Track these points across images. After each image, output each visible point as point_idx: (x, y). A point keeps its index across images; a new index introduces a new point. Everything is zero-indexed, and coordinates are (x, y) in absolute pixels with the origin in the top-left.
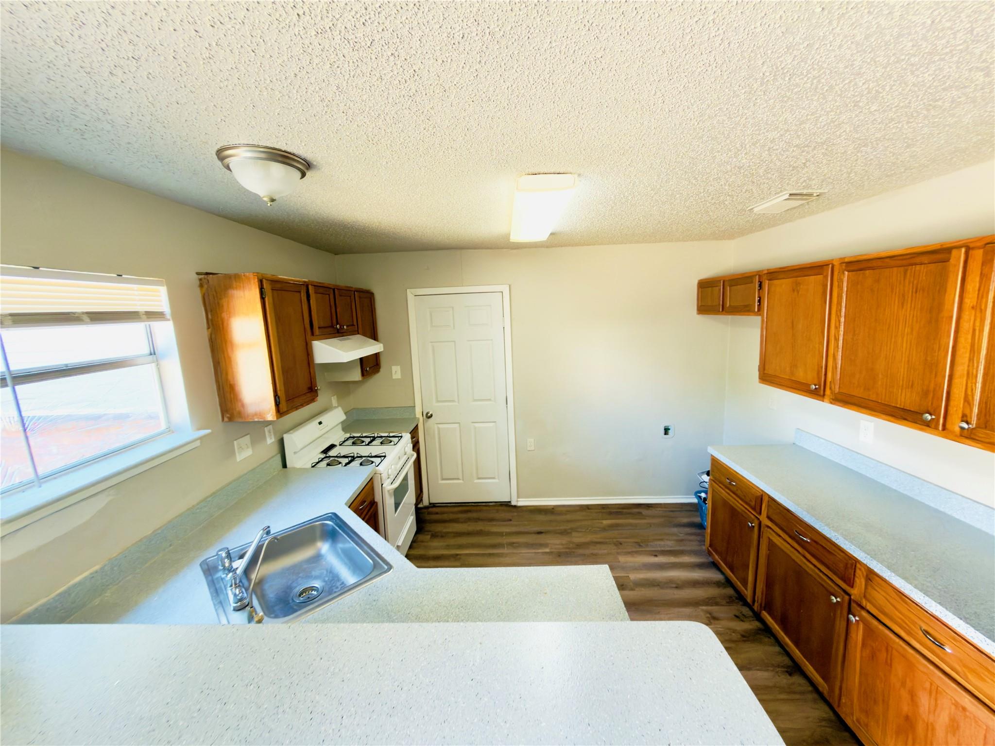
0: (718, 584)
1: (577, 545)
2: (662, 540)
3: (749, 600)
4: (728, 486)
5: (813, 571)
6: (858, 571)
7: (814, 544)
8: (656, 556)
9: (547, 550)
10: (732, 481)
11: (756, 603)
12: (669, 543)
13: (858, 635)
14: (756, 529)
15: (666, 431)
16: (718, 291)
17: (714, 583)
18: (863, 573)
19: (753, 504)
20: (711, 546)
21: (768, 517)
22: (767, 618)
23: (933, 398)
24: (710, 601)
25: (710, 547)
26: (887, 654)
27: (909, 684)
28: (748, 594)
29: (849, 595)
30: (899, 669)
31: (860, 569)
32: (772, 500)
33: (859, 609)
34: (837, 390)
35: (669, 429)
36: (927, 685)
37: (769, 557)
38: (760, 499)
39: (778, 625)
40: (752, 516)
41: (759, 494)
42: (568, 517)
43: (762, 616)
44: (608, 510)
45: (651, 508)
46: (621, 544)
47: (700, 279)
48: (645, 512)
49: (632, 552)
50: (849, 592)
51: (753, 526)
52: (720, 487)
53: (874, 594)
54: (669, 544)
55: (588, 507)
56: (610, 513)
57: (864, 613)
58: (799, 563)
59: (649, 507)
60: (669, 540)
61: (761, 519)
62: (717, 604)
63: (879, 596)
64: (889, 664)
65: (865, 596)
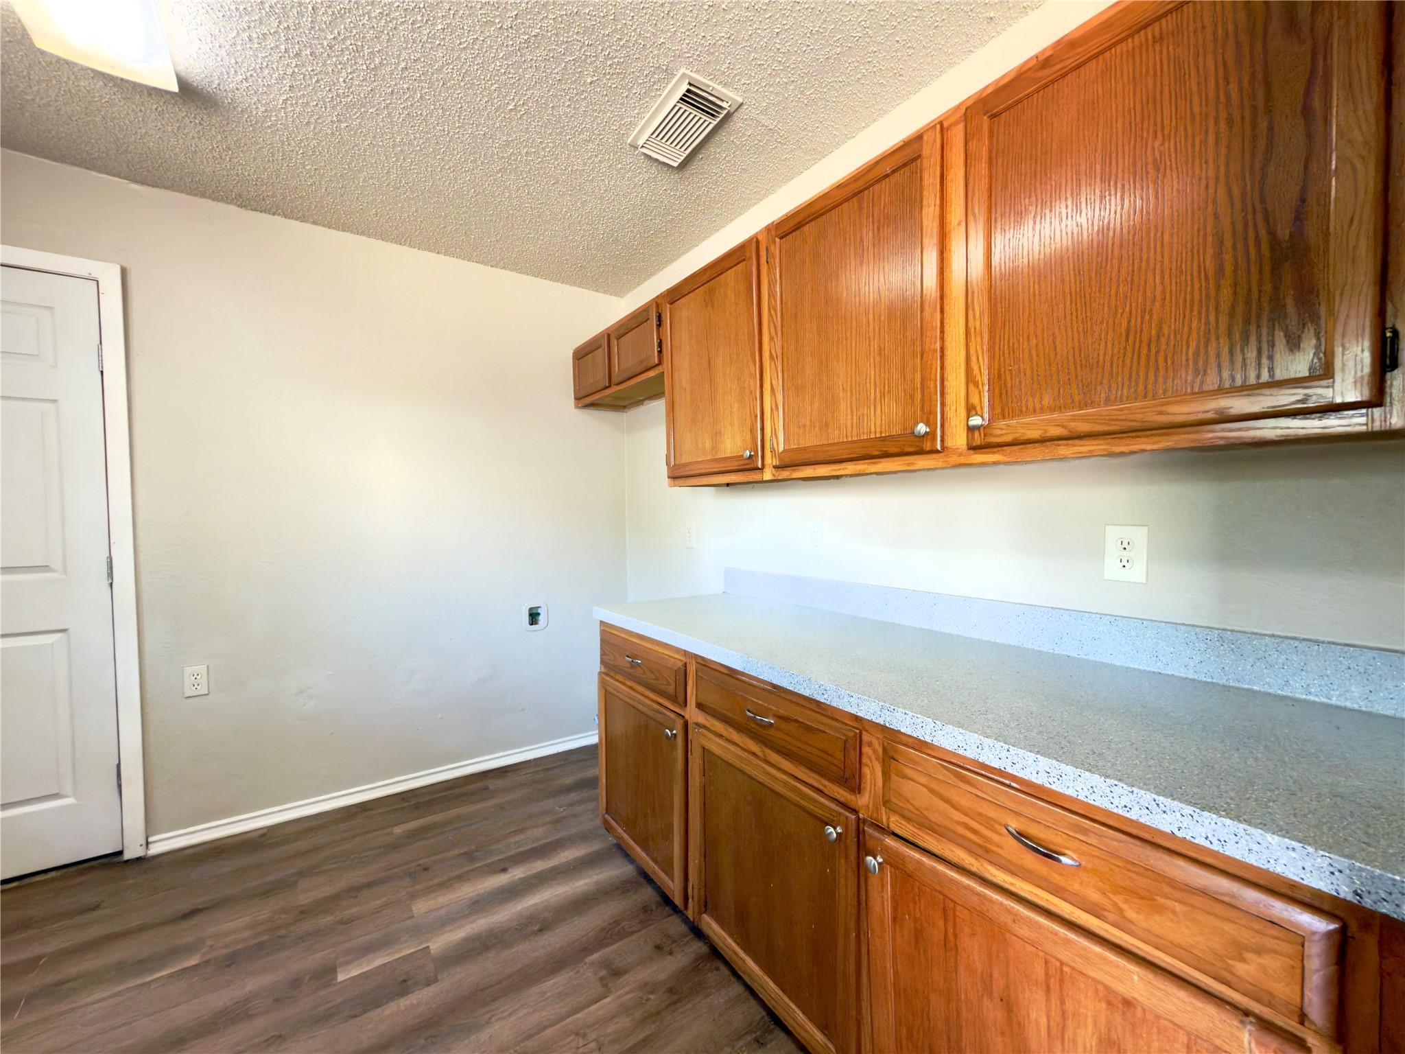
0: (623, 888)
1: (302, 912)
2: (522, 831)
3: (678, 900)
4: (631, 671)
5: (785, 784)
6: (866, 750)
7: (783, 725)
8: (504, 870)
9: (194, 961)
10: (634, 657)
11: (690, 900)
12: (537, 832)
13: (882, 898)
14: (680, 741)
15: (534, 617)
16: (601, 355)
17: (618, 888)
18: (875, 751)
19: (671, 689)
20: (608, 811)
21: (700, 706)
22: (710, 928)
23: (923, 399)
24: (611, 934)
25: (607, 813)
26: (946, 920)
27: (999, 983)
28: (674, 887)
29: (855, 811)
30: (973, 949)
31: (870, 744)
32: (703, 663)
33: (877, 834)
34: (781, 449)
35: (539, 614)
36: (1039, 970)
37: (704, 788)
38: (683, 672)
39: (731, 936)
40: (672, 715)
41: (680, 664)
42: (302, 845)
43: (704, 928)
44: (414, 802)
45: (510, 774)
46: (426, 869)
47: (574, 348)
48: (493, 784)
49: (450, 879)
50: (852, 805)
51: (675, 735)
52: (617, 680)
53: (907, 788)
54: (538, 834)
55: (364, 807)
56: (417, 806)
57: (890, 842)
58: (762, 778)
59: (506, 772)
60: (536, 826)
61: (687, 717)
62: (622, 935)
63: (914, 791)
64: (950, 945)
65: (886, 802)
